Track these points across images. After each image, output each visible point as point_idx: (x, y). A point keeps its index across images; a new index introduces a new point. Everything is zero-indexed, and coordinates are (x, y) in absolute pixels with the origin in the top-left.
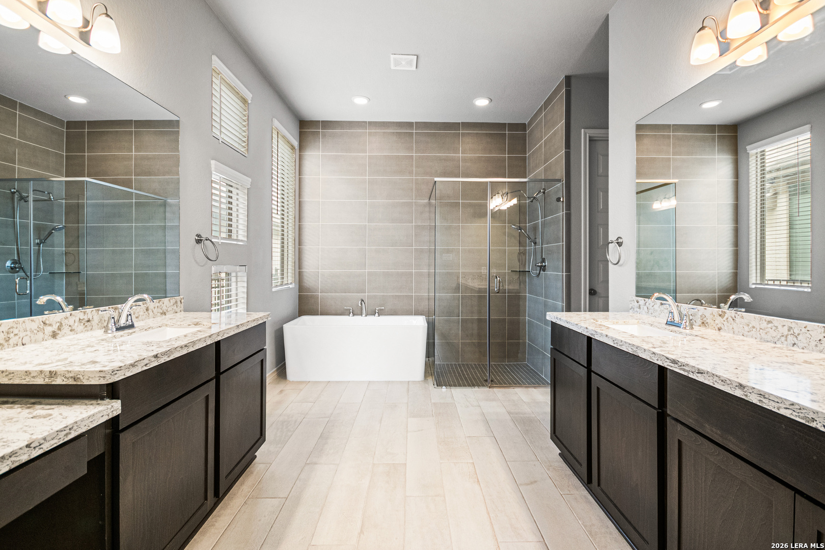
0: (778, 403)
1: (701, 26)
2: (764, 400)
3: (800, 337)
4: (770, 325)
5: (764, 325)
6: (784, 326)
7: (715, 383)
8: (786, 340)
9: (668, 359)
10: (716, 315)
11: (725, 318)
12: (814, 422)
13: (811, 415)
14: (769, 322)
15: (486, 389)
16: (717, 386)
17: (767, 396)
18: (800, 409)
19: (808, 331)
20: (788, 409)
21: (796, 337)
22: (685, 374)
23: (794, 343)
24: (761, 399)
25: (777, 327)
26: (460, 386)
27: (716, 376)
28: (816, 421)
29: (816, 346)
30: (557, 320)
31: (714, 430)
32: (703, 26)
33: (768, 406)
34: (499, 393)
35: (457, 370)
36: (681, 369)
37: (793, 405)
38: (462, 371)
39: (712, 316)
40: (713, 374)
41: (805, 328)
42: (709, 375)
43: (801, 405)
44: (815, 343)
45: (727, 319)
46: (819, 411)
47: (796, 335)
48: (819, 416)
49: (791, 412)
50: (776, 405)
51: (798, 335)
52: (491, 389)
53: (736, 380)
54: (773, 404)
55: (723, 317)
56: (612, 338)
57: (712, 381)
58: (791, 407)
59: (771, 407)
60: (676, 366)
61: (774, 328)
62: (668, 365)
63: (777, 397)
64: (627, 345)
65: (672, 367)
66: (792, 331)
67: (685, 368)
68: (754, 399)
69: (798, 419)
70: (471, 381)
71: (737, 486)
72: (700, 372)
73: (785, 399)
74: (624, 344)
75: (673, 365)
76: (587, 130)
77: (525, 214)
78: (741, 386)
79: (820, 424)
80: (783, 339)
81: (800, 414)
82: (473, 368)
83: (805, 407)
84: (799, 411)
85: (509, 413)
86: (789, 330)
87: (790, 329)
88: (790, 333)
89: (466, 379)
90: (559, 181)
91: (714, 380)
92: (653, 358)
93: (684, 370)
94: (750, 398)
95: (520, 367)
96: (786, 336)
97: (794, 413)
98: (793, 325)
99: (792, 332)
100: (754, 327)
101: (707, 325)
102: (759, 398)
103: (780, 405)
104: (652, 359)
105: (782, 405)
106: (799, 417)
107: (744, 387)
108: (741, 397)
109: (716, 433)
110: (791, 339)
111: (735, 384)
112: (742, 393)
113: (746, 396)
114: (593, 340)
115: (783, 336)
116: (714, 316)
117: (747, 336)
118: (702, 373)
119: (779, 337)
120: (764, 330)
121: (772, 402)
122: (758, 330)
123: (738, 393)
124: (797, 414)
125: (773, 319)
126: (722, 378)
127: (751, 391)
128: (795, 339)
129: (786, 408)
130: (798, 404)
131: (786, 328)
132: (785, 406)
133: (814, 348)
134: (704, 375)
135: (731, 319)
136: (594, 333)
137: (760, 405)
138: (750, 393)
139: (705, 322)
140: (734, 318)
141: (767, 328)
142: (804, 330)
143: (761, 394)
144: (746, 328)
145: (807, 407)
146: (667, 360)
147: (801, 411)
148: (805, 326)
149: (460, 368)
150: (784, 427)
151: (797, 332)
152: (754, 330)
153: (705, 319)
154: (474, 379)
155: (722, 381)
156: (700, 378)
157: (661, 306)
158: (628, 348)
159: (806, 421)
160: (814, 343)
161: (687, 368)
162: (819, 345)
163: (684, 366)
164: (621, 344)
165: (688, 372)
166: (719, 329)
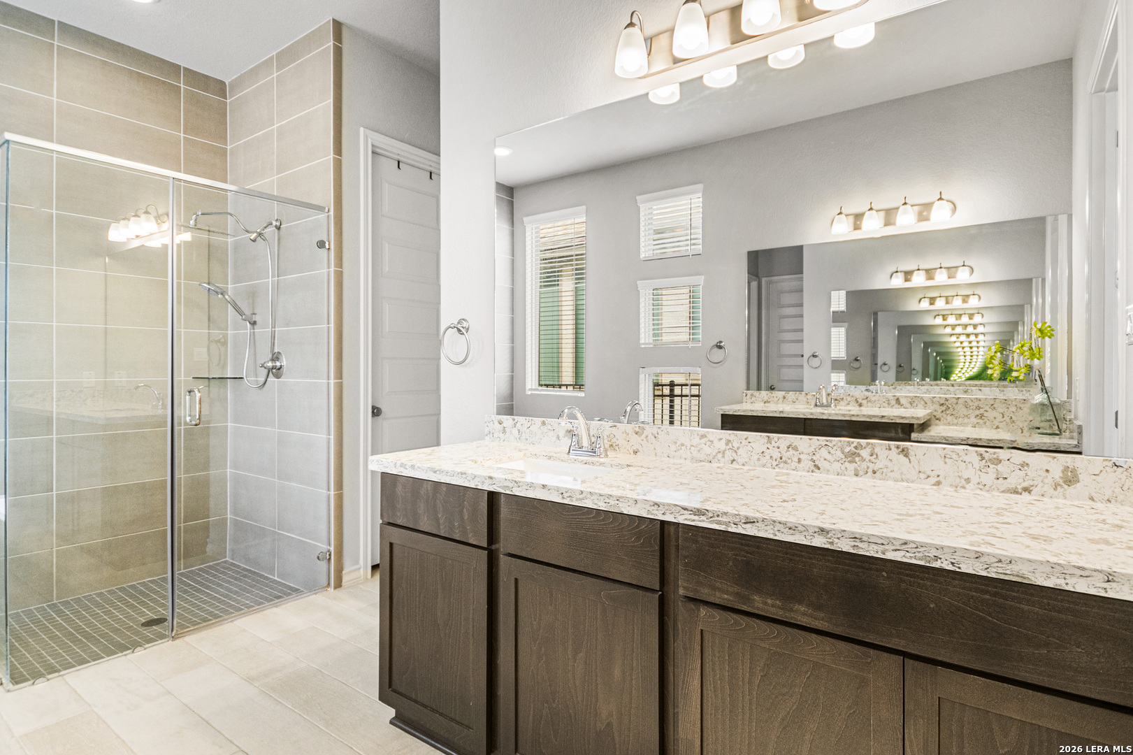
0: (883, 544)
1: (629, 22)
2: (861, 545)
3: (740, 452)
4: (703, 440)
5: (696, 440)
6: (721, 439)
7: (777, 533)
8: (723, 457)
9: (685, 509)
10: (630, 433)
11: (643, 437)
12: (937, 561)
13: (933, 553)
14: (702, 436)
15: (165, 646)
16: (780, 537)
17: (865, 539)
18: (917, 548)
19: (749, 442)
20: (899, 550)
21: (736, 452)
22: (722, 528)
23: (732, 459)
24: (856, 544)
25: (712, 442)
26: (82, 662)
27: (780, 523)
28: (940, 558)
29: (759, 459)
30: (402, 469)
31: (769, 601)
32: (631, 22)
33: (867, 551)
34: (200, 642)
35: (51, 620)
36: (711, 522)
37: (906, 543)
38: (69, 620)
39: (625, 435)
40: (774, 521)
41: (746, 439)
42: (766, 523)
43: (918, 542)
44: (758, 456)
45: (647, 437)
46: (944, 546)
47: (736, 449)
48: (945, 552)
49: (902, 553)
50: (881, 548)
51: (738, 449)
52: (177, 641)
53: (814, 524)
54: (876, 547)
55: (640, 436)
56: (557, 489)
57: (772, 532)
58: (904, 547)
59: (871, 552)
60: (703, 518)
61: (708, 443)
62: (686, 519)
63: (881, 538)
64: (595, 497)
65: (694, 520)
66: (730, 444)
67: (720, 519)
68: (845, 546)
69: (913, 561)
70: (111, 640)
71: (807, 672)
72: (749, 521)
73: (894, 539)
74: (589, 496)
75: (696, 518)
76: (370, 133)
77: (224, 263)
78: (822, 531)
79: (945, 562)
80: (720, 456)
81: (917, 554)
82: (97, 605)
83: (924, 543)
84: (915, 550)
85: (250, 680)
86: (727, 444)
87: (728, 442)
88: (728, 447)
89: (89, 637)
90: (320, 209)
91: (776, 529)
92: (655, 512)
93: (719, 523)
94: (839, 545)
95: (217, 570)
96: (724, 453)
97: (908, 555)
98: (732, 438)
99: (730, 446)
100: (683, 445)
101: (617, 448)
102: (853, 543)
103: (887, 547)
104: (652, 514)
105: (890, 547)
106: (915, 558)
107: (828, 532)
108: (823, 546)
109: (773, 606)
110: (729, 454)
111: (811, 530)
112: (825, 540)
113: (832, 543)
114: (503, 499)
115: (720, 452)
116: (628, 434)
117: (673, 457)
118: (754, 522)
119: (714, 454)
120: (696, 447)
121: (873, 545)
122: (688, 448)
123: (819, 542)
124: (912, 555)
125: (707, 432)
126: (789, 525)
127: (839, 536)
128: (734, 454)
129: (896, 550)
130: (913, 542)
131: (723, 442)
132: (894, 548)
133: (756, 462)
134: (757, 524)
135: (653, 437)
136: (511, 485)
137: (854, 552)
138: (838, 538)
139: (614, 445)
140: (656, 435)
141: (700, 444)
142: (744, 442)
143: (855, 538)
144: (673, 447)
145: (927, 544)
146: (686, 512)
147: (918, 550)
148: (746, 437)
149: (60, 613)
150: (885, 575)
151: (736, 445)
152: (683, 447)
153: (614, 440)
154: (116, 631)
155: (790, 529)
156: (750, 530)
157: (542, 427)
158: (596, 501)
159: (927, 562)
160: (755, 457)
161: (724, 519)
162: (762, 458)
163: (718, 516)
164: (581, 496)
165: (727, 524)
166: (635, 452)
